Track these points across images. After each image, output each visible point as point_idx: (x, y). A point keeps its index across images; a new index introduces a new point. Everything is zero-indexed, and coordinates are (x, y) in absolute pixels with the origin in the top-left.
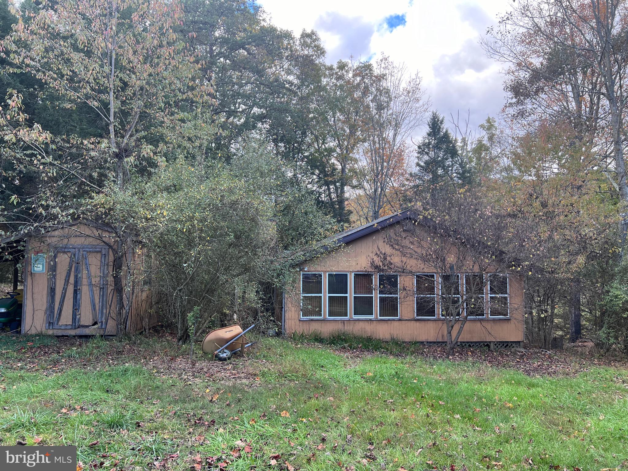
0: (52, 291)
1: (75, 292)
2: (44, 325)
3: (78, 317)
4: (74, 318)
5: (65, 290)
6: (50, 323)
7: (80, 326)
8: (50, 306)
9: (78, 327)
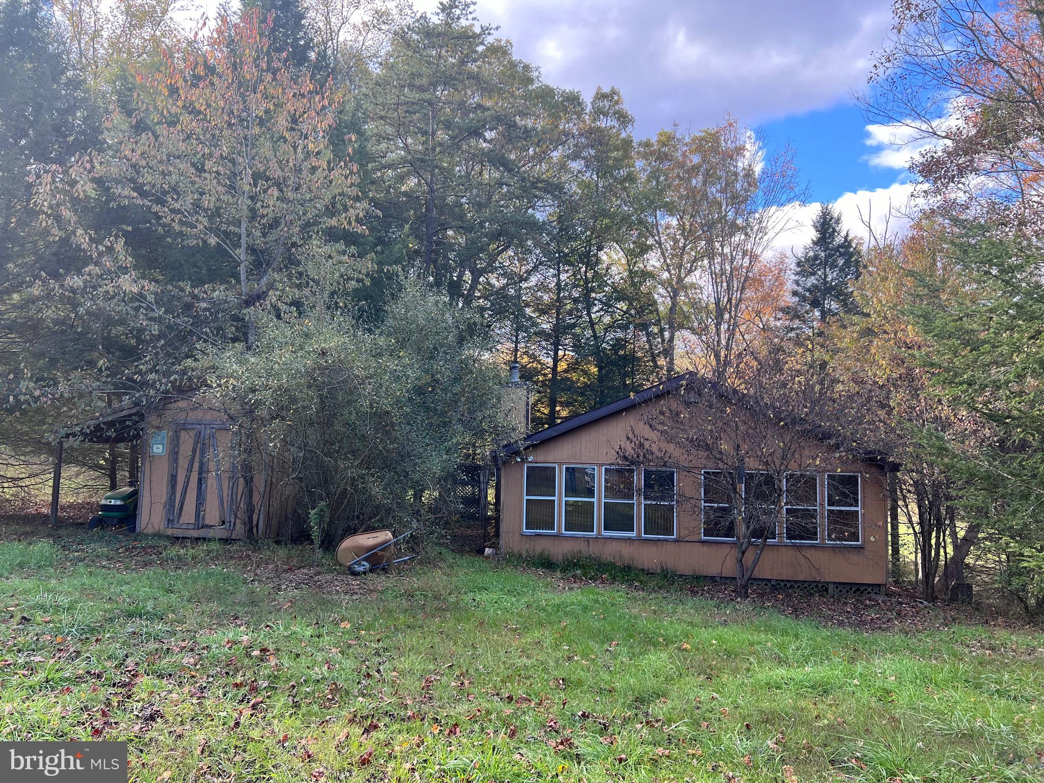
0: (173, 478)
1: (200, 481)
2: (162, 523)
3: (202, 513)
4: (197, 516)
5: (188, 478)
6: (169, 520)
7: (204, 526)
8: (171, 497)
9: (202, 527)
